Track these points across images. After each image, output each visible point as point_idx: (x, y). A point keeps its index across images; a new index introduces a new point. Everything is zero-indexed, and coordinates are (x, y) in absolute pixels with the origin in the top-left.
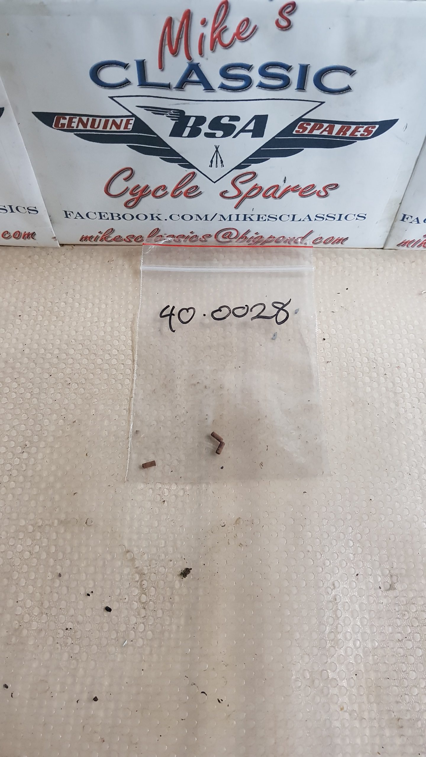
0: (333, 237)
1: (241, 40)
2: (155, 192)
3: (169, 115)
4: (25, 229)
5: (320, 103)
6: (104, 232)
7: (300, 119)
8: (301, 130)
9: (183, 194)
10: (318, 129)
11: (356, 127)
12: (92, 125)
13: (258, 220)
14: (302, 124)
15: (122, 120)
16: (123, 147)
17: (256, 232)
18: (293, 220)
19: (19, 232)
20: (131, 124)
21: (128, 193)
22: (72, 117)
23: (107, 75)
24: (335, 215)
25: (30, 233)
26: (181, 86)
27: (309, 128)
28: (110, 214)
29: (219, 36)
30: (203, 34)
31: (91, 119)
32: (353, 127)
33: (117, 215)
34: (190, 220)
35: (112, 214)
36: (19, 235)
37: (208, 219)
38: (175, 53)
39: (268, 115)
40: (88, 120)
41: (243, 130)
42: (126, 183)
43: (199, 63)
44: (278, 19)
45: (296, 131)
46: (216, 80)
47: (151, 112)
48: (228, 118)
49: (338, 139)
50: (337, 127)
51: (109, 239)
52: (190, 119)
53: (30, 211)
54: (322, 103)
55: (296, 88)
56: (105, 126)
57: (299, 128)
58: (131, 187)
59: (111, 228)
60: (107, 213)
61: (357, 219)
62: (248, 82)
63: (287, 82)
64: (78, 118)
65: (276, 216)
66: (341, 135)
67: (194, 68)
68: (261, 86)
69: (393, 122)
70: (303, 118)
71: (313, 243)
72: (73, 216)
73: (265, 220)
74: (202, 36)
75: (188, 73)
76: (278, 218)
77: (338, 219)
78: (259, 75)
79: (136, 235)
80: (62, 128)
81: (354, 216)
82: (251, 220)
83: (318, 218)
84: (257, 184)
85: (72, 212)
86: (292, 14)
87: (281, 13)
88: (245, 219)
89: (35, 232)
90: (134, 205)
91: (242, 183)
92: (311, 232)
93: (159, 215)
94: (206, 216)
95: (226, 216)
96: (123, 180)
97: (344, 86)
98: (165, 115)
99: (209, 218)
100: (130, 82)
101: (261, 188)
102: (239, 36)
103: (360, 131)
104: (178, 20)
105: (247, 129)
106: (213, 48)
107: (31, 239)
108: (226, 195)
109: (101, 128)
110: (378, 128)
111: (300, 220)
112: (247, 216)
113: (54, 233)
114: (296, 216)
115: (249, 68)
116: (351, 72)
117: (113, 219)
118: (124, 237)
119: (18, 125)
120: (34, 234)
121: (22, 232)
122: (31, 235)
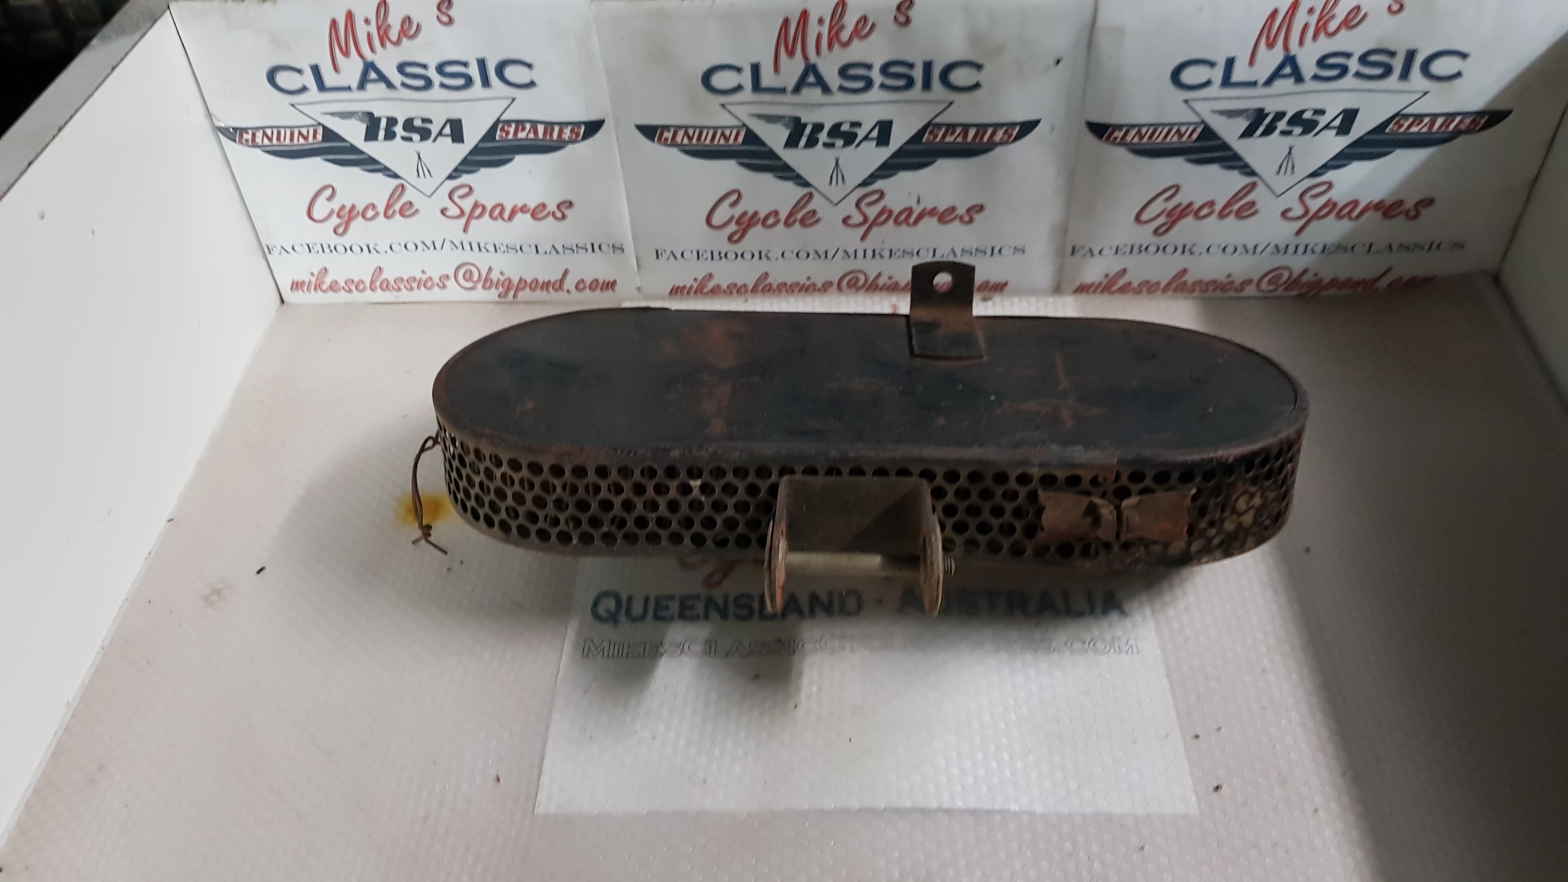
0: (987, 283)
1: (859, 38)
2: (765, 220)
4: (604, 276)
5: (948, 104)
6: (700, 278)
7: (930, 124)
8: (932, 137)
9: (798, 223)
10: (951, 135)
12: (699, 140)
13: (892, 256)
15: (731, 132)
16: (732, 164)
17: (889, 276)
18: (935, 255)
19: (597, 280)
20: (742, 136)
21: (734, 223)
22: (677, 129)
23: (719, 80)
24: (985, 247)
25: (610, 281)
26: (797, 89)
27: (941, 134)
28: (710, 253)
29: (837, 34)
30: (820, 32)
31: (698, 131)
32: (990, 131)
33: (718, 253)
34: (807, 258)
35: (712, 252)
36: (596, 285)
37: (828, 257)
38: (791, 53)
40: (695, 132)
42: (731, 209)
43: (816, 64)
44: (897, 15)
46: (833, 80)
47: (762, 121)
48: (849, 125)
50: (972, 132)
51: (706, 290)
53: (615, 250)
54: (951, 104)
55: (921, 88)
56: (713, 140)
57: (928, 135)
58: (738, 215)
59: (709, 272)
60: (706, 251)
61: (1014, 254)
62: (869, 84)
63: (910, 83)
64: (684, 130)
65: (913, 249)
66: (977, 141)
67: (811, 69)
68: (883, 86)
70: (933, 122)
72: (665, 256)
73: (900, 256)
74: (819, 37)
75: (805, 75)
76: (915, 252)
77: (990, 255)
78: (880, 75)
79: (740, 283)
81: (1010, 249)
82: (882, 257)
83: (965, 252)
84: (885, 207)
85: (665, 251)
86: (909, 9)
87: (899, 8)
88: (874, 255)
89: (616, 280)
90: (741, 236)
91: (868, 204)
93: (768, 251)
94: (826, 251)
95: (851, 252)
96: (729, 206)
97: (972, 82)
99: (830, 255)
100: (743, 88)
101: (891, 212)
102: (856, 33)
103: (998, 135)
104: (794, 20)
106: (830, 47)
107: (610, 290)
108: (850, 222)
109: (707, 142)
111: (943, 257)
112: (876, 252)
113: (639, 281)
114: (937, 249)
115: (869, 67)
116: (979, 67)
117: (712, 258)
118: (724, 286)
119: (618, 139)
120: (614, 282)
121: (601, 281)
122: (610, 285)
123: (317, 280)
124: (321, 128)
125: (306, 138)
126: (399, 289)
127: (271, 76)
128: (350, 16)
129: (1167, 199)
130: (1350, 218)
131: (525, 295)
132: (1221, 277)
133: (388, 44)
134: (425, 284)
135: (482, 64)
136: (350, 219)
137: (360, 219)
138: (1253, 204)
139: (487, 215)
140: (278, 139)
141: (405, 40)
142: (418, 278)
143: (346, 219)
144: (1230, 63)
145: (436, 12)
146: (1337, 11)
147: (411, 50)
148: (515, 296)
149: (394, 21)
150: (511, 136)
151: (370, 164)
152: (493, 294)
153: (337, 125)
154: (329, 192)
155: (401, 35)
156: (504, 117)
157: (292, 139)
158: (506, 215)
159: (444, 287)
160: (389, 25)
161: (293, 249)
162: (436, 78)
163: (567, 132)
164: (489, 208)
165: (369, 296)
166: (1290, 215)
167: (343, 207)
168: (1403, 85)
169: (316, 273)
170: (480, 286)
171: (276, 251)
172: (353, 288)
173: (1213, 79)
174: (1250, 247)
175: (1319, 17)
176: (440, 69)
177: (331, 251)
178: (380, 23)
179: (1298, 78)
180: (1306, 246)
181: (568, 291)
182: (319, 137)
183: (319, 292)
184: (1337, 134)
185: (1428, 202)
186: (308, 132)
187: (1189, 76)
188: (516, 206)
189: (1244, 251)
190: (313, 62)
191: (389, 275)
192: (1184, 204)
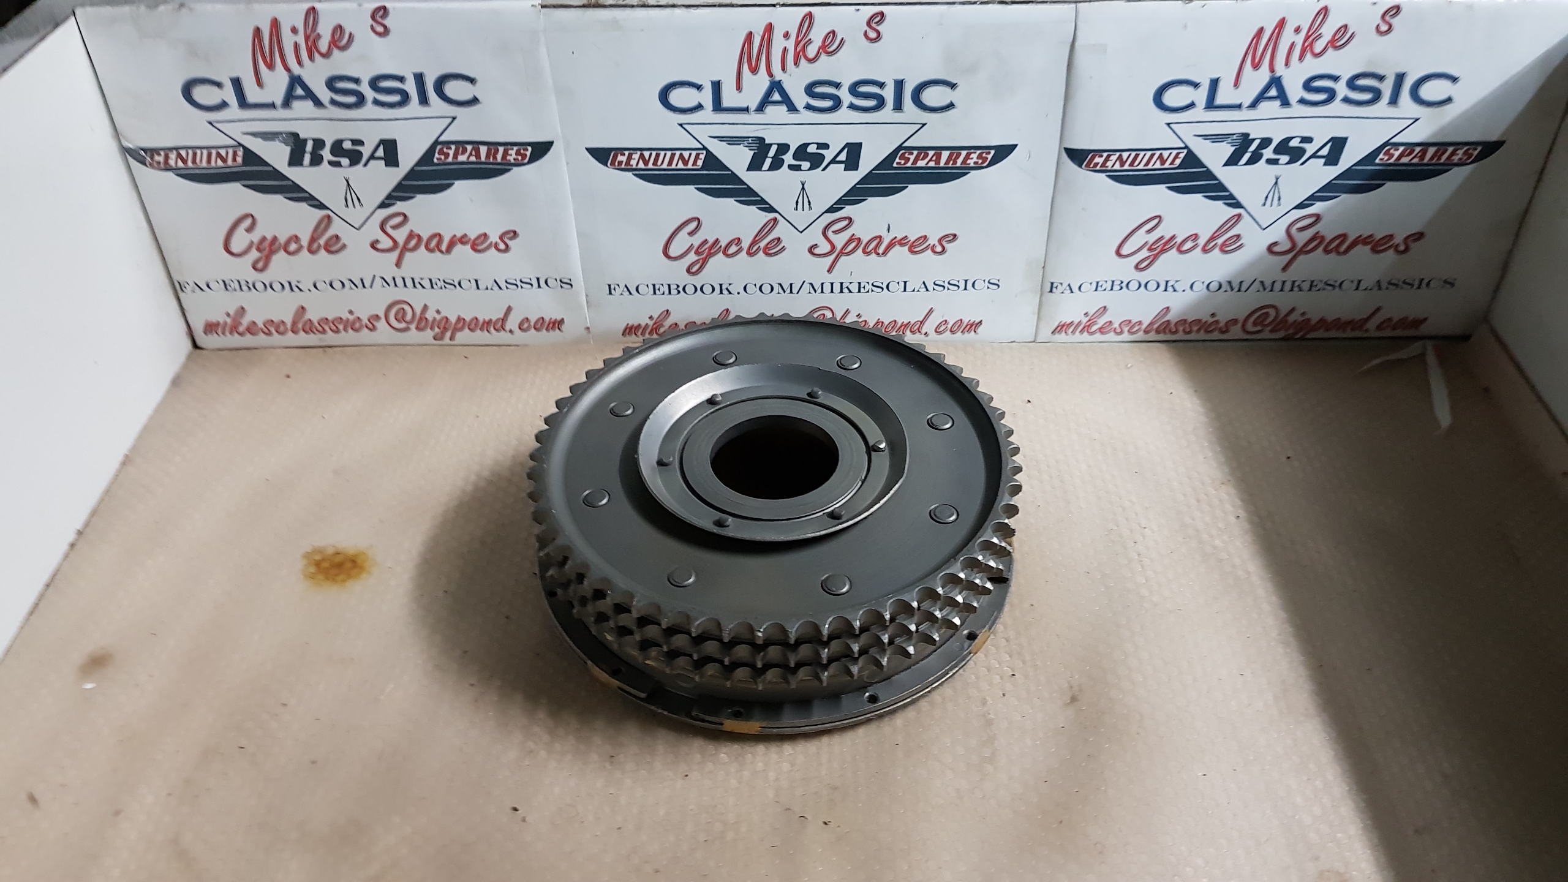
0: (961, 320)
1: (827, 53)
2: (726, 248)
3: (747, 145)
4: (551, 314)
5: (920, 126)
6: (655, 316)
7: (900, 148)
8: (903, 162)
9: (761, 253)
10: (923, 159)
11: (967, 153)
12: (655, 163)
13: (859, 291)
14: (905, 153)
15: (690, 154)
16: (691, 189)
17: (857, 314)
18: (905, 290)
19: (543, 318)
20: (701, 159)
21: (692, 253)
22: (632, 152)
23: (677, 97)
24: (959, 281)
25: (556, 319)
26: (760, 109)
27: (912, 158)
28: (667, 286)
29: (804, 49)
30: (786, 48)
31: (654, 153)
32: (964, 153)
33: (676, 287)
34: (771, 292)
35: (669, 286)
36: (541, 325)
37: (793, 291)
38: (754, 70)
39: (861, 143)
40: (651, 154)
41: (834, 161)
42: (690, 238)
43: (780, 81)
44: (866, 31)
45: (897, 163)
46: (800, 99)
47: (724, 143)
48: (816, 146)
49: (948, 171)
50: (945, 155)
51: (662, 330)
52: (771, 147)
53: (563, 285)
54: (924, 125)
55: (892, 108)
56: (670, 163)
57: (900, 159)
58: (696, 245)
59: (666, 309)
60: (663, 285)
61: (988, 288)
62: (837, 103)
63: (881, 103)
64: (639, 153)
65: (882, 283)
66: (950, 165)
67: (776, 86)
68: (852, 107)
69: (1010, 149)
70: (904, 145)
71: (936, 331)
72: (619, 291)
73: (868, 292)
74: (785, 50)
75: (769, 93)
76: (885, 287)
77: (963, 288)
78: (849, 94)
79: (698, 321)
80: (619, 167)
81: (983, 282)
82: (850, 292)
83: (937, 287)
84: (854, 234)
85: (618, 285)
86: (880, 24)
87: (869, 24)
88: (841, 291)
89: (563, 319)
90: (700, 267)
91: (836, 232)
92: (931, 311)
93: (730, 284)
94: (791, 285)
95: (817, 286)
96: (687, 235)
97: (946, 102)
98: (742, 145)
99: (795, 290)
100: (702, 106)
101: (859, 240)
102: (824, 48)
103: (972, 159)
104: (760, 35)
105: (838, 159)
106: (796, 63)
107: (557, 330)
108: (816, 251)
109: (665, 166)
110: (994, 154)
111: (914, 291)
112: (844, 285)
113: (588, 321)
114: (907, 283)
115: (837, 85)
116: (952, 86)
117: (670, 292)
118: (681, 325)
119: (568, 164)
120: (562, 321)
121: (547, 319)
122: (557, 324)
123: (234, 320)
124: (241, 149)
125: (224, 160)
126: (324, 332)
127: (187, 91)
128: (275, 24)
129: (1149, 231)
130: (1339, 253)
131: (464, 336)
132: (1206, 318)
133: (317, 56)
134: (353, 325)
135: (419, 78)
136: (272, 253)
137: (282, 253)
138: (1238, 236)
139: (423, 248)
140: (194, 161)
141: (336, 52)
142: (344, 318)
143: (266, 252)
144: (1215, 83)
145: (371, 22)
146: (1322, 30)
147: (342, 63)
148: (452, 338)
149: (325, 30)
150: (450, 159)
151: (295, 192)
152: (428, 335)
153: (258, 146)
154: (248, 222)
155: (332, 45)
156: (443, 139)
157: (209, 161)
158: (444, 247)
159: (373, 329)
160: (319, 34)
161: (208, 286)
162: (369, 94)
163: (512, 155)
164: (425, 237)
165: (290, 339)
166: (1276, 249)
167: (264, 239)
168: (1392, 111)
169: (232, 313)
170: (413, 326)
171: (188, 289)
172: (273, 330)
173: (1196, 102)
174: (1236, 286)
175: (1305, 38)
176: (374, 83)
177: (249, 288)
178: (308, 32)
179: (1285, 103)
180: (1294, 282)
181: (511, 331)
182: (239, 159)
183: (236, 335)
184: (1325, 164)
185: (1419, 236)
186: (227, 153)
187: (1172, 98)
188: (455, 236)
189: (1229, 289)
190: (234, 75)
191: (313, 315)
192: (1167, 237)
